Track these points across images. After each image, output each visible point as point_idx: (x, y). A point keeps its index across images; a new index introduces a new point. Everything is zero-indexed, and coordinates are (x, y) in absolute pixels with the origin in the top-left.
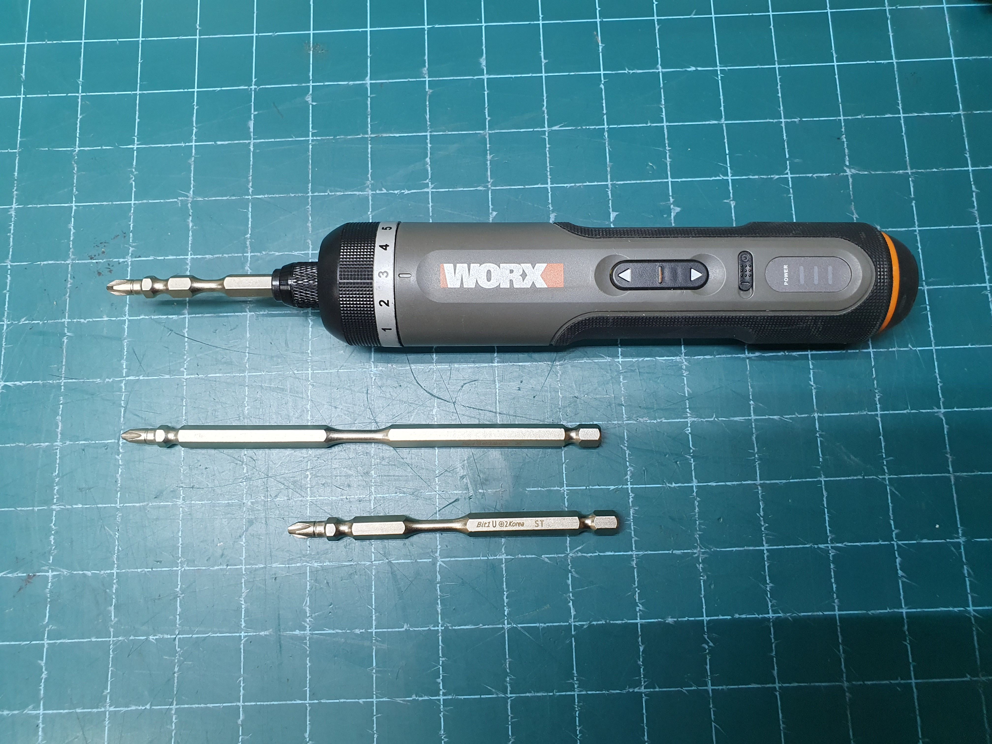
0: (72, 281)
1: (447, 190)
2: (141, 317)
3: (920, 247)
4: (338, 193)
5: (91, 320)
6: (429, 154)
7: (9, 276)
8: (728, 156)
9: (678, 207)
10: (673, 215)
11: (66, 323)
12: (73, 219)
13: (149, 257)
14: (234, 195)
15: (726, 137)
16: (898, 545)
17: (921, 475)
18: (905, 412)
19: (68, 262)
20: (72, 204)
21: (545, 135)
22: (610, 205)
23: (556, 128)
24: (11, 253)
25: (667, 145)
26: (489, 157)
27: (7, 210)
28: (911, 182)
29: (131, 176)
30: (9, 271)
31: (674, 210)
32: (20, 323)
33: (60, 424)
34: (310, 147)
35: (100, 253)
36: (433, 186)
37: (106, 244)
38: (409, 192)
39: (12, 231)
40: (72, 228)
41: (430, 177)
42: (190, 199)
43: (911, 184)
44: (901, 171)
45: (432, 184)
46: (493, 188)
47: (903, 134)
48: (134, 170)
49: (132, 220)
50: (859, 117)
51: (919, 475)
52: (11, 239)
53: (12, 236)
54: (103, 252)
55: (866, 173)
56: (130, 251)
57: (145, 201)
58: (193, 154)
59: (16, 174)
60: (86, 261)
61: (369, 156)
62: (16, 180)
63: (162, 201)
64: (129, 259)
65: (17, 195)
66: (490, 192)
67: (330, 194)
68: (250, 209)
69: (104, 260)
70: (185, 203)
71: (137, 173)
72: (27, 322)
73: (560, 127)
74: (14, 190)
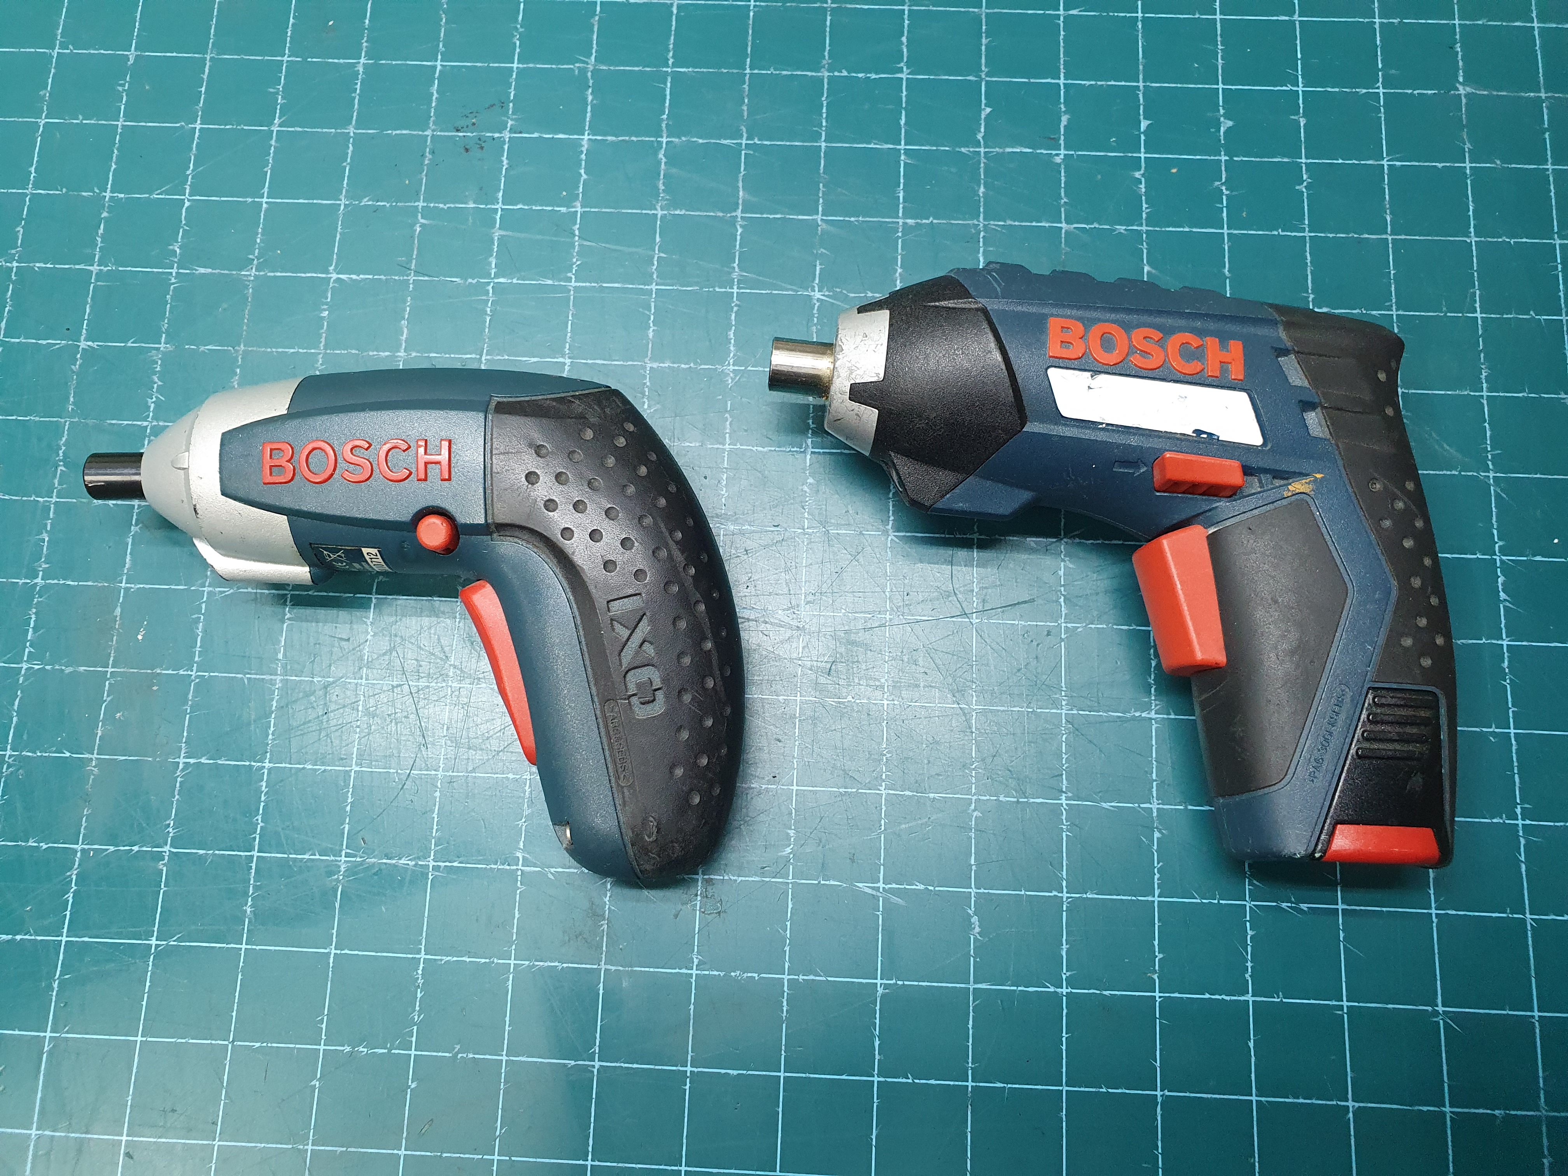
0: (431, 156)
1: (927, 77)
2: (519, 206)
3: (1553, 191)
4: (784, 73)
5: (452, 206)
6: (906, 32)
7: (350, 145)
8: (1299, 62)
9: (1231, 120)
10: (1222, 130)
11: (420, 207)
12: (436, 81)
13: (533, 133)
14: (648, 67)
15: (1298, 38)
16: (1501, 560)
17: (1538, 476)
18: (1520, 395)
19: (426, 133)
20: (436, 63)
21: (1059, 20)
22: (1141, 111)
23: (1074, 12)
24: (355, 118)
25: (1219, 43)
26: (984, 41)
27: (354, 65)
28: (1545, 110)
29: (515, 34)
30: (351, 140)
31: (1226, 123)
32: (362, 204)
33: (405, 331)
34: (752, 14)
35: (470, 125)
36: (909, 71)
37: (477, 114)
38: (877, 77)
39: (358, 91)
40: (435, 92)
41: (905, 60)
42: (591, 67)
43: (1545, 111)
44: (1532, 94)
45: (907, 68)
46: (988, 79)
47: (1537, 48)
48: (519, 26)
49: (513, 87)
50: (1480, 22)
51: (1535, 476)
52: (356, 101)
53: (357, 97)
54: (474, 124)
55: (1485, 93)
56: (509, 125)
57: (531, 65)
58: (598, 12)
59: (367, 21)
60: (450, 134)
61: (828, 29)
62: (366, 29)
63: (554, 66)
64: (507, 135)
65: (366, 47)
66: (983, 84)
67: (774, 72)
68: (669, 85)
69: (474, 134)
70: (583, 71)
71: (523, 30)
72: (370, 203)
73: (1080, 11)
74: (363, 41)
